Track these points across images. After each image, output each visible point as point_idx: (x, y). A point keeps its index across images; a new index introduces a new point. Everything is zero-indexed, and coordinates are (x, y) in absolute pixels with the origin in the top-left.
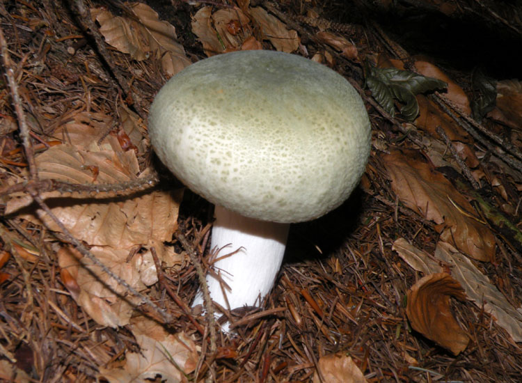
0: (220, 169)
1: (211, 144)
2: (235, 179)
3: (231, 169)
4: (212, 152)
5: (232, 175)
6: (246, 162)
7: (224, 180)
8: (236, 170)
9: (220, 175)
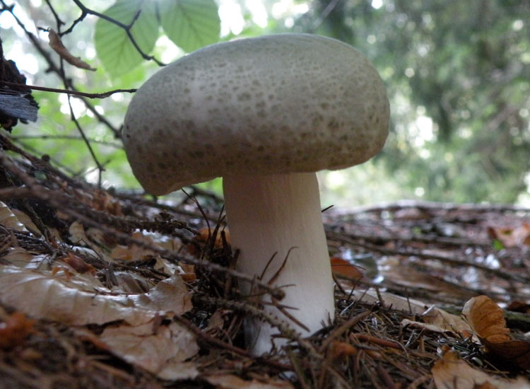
0: (252, 103)
1: (231, 82)
2: (274, 108)
3: (265, 98)
4: (235, 89)
5: (269, 105)
6: (278, 84)
7: (262, 114)
8: (271, 97)
9: (254, 110)
